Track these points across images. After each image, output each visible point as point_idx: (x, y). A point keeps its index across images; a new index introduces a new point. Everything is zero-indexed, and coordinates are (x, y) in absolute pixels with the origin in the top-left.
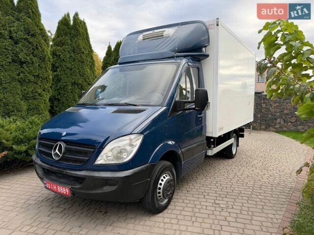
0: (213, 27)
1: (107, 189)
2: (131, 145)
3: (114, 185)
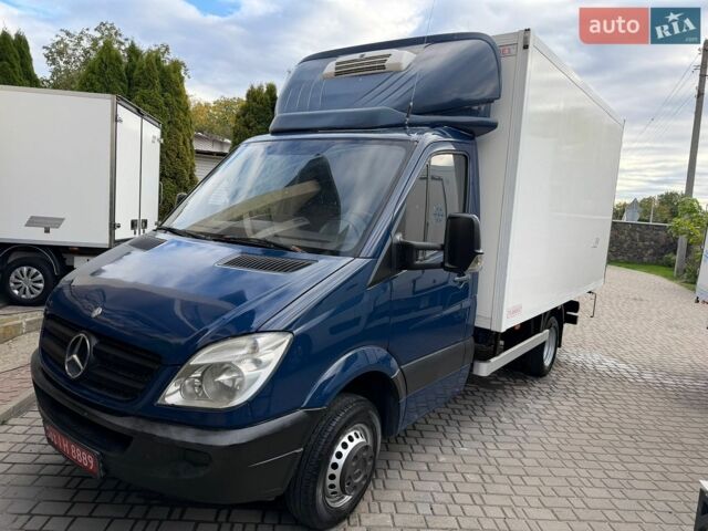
0: (513, 51)
2: (256, 362)
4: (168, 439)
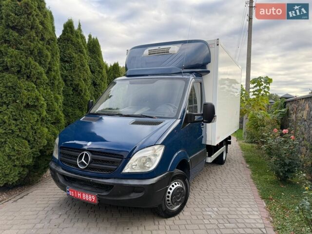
0: (213, 46)
1: (134, 196)
2: (155, 155)
3: (140, 192)
4: (128, 185)
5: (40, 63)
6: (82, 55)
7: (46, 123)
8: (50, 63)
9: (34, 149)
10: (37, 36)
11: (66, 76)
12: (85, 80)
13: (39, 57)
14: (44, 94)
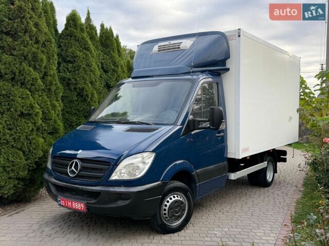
0: (234, 38)
2: (144, 163)
5: (35, 68)
6: (88, 52)
7: (42, 133)
8: (45, 67)
9: (29, 161)
10: (31, 40)
11: (69, 79)
12: (91, 83)
13: (34, 61)
14: (39, 102)
